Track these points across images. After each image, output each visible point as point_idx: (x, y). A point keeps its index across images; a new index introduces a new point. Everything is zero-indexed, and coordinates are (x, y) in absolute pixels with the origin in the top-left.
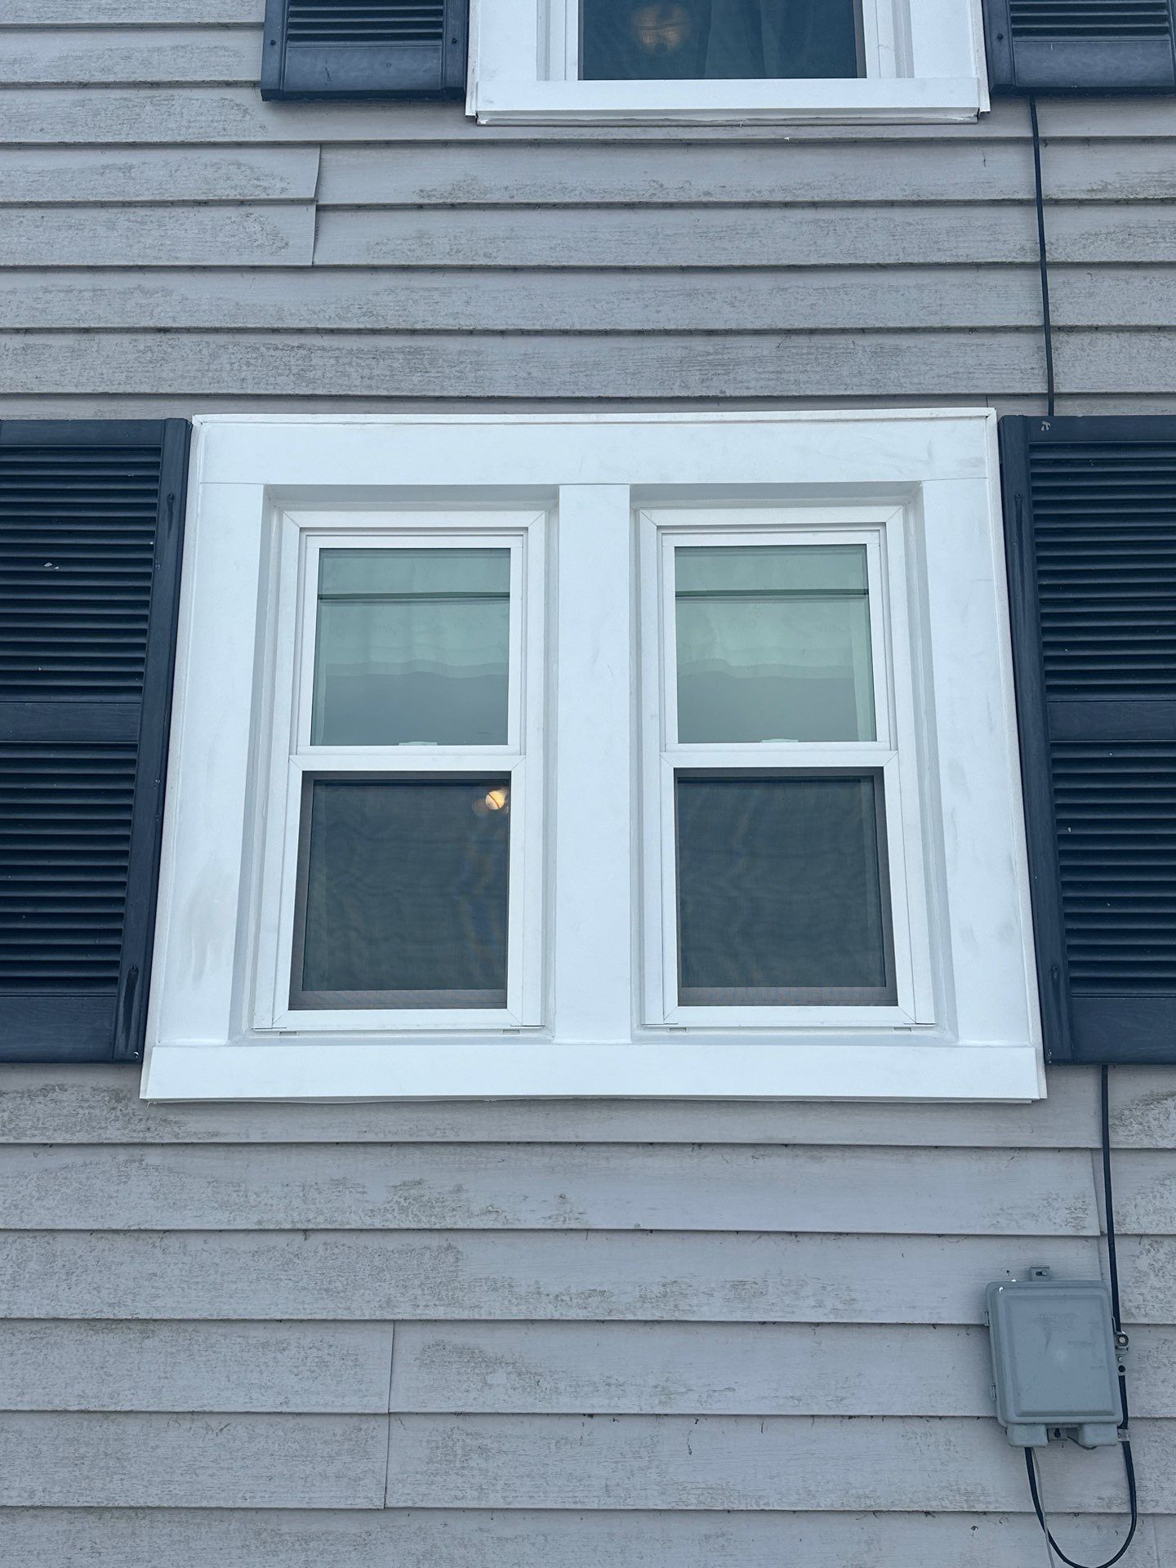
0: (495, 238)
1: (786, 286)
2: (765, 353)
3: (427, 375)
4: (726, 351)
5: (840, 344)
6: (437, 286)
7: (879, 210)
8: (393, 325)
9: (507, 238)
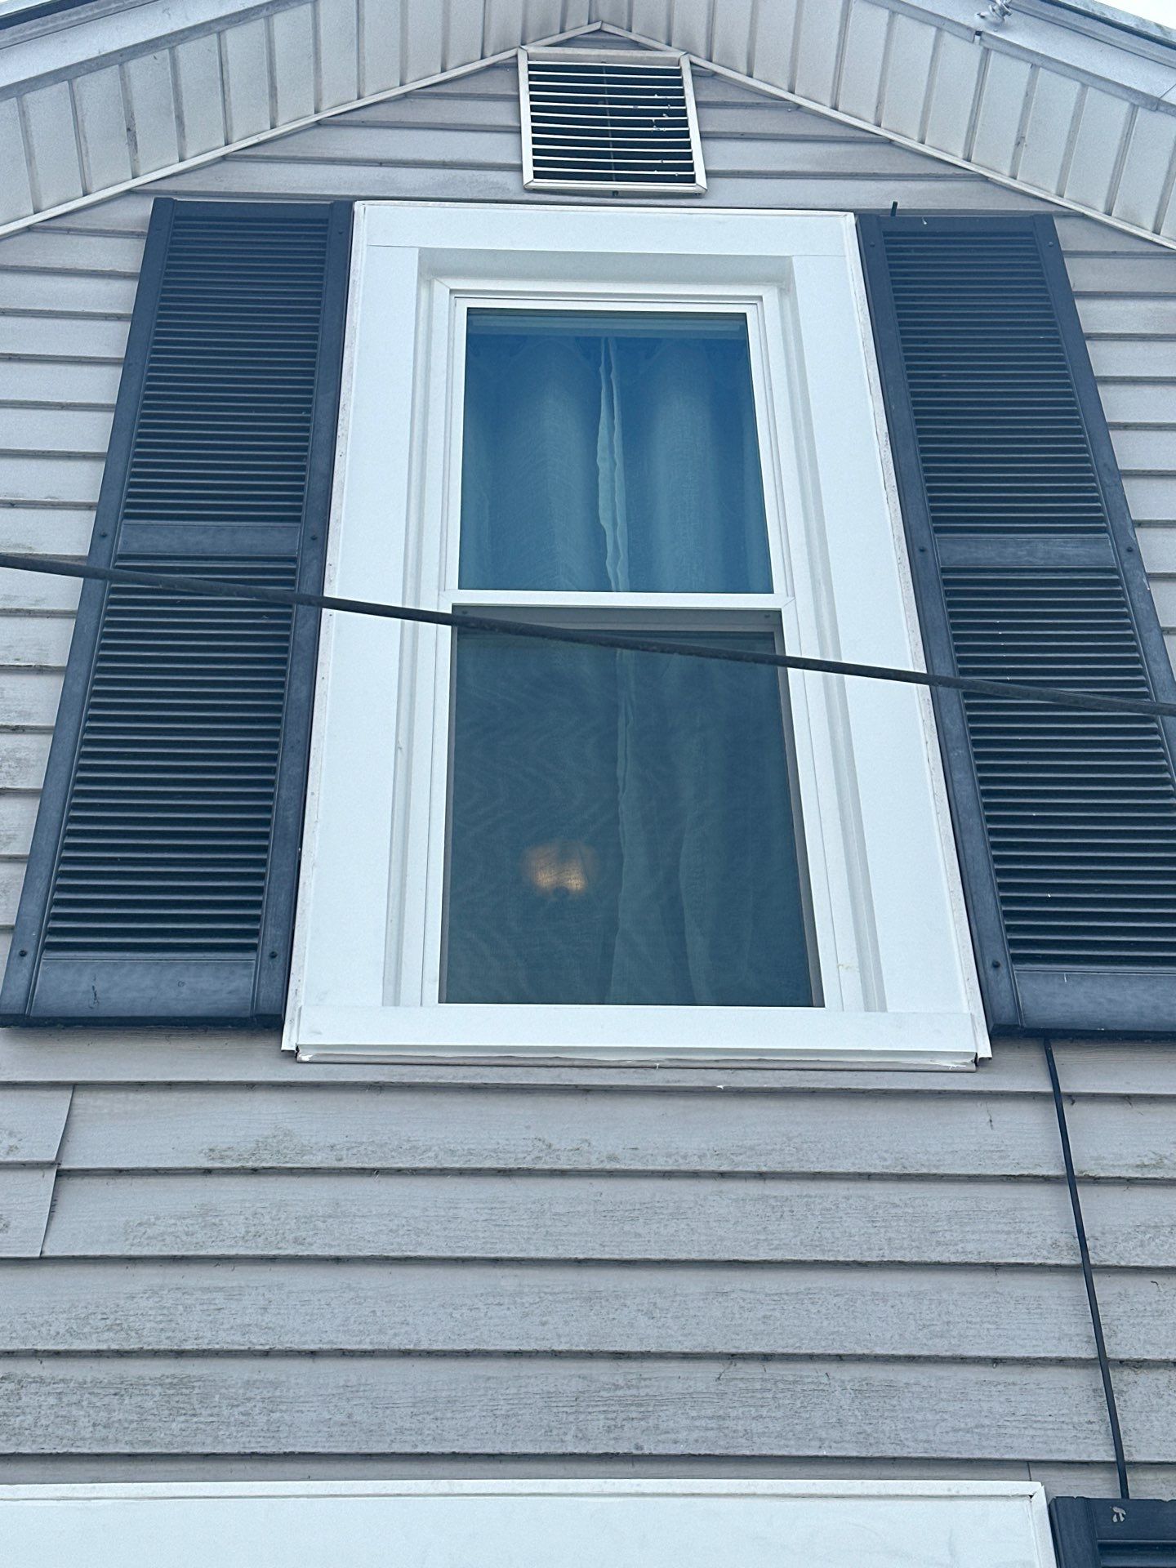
0: (311, 1216)
1: (727, 1289)
2: (701, 1387)
3: (195, 1419)
4: (643, 1383)
5: (808, 1377)
6: (221, 1285)
7: (851, 1185)
8: (152, 1342)
9: (330, 1216)
